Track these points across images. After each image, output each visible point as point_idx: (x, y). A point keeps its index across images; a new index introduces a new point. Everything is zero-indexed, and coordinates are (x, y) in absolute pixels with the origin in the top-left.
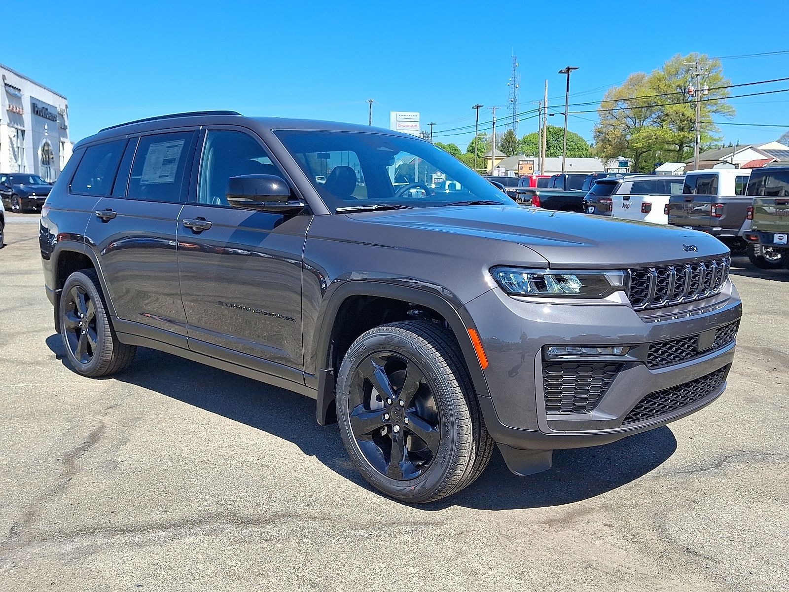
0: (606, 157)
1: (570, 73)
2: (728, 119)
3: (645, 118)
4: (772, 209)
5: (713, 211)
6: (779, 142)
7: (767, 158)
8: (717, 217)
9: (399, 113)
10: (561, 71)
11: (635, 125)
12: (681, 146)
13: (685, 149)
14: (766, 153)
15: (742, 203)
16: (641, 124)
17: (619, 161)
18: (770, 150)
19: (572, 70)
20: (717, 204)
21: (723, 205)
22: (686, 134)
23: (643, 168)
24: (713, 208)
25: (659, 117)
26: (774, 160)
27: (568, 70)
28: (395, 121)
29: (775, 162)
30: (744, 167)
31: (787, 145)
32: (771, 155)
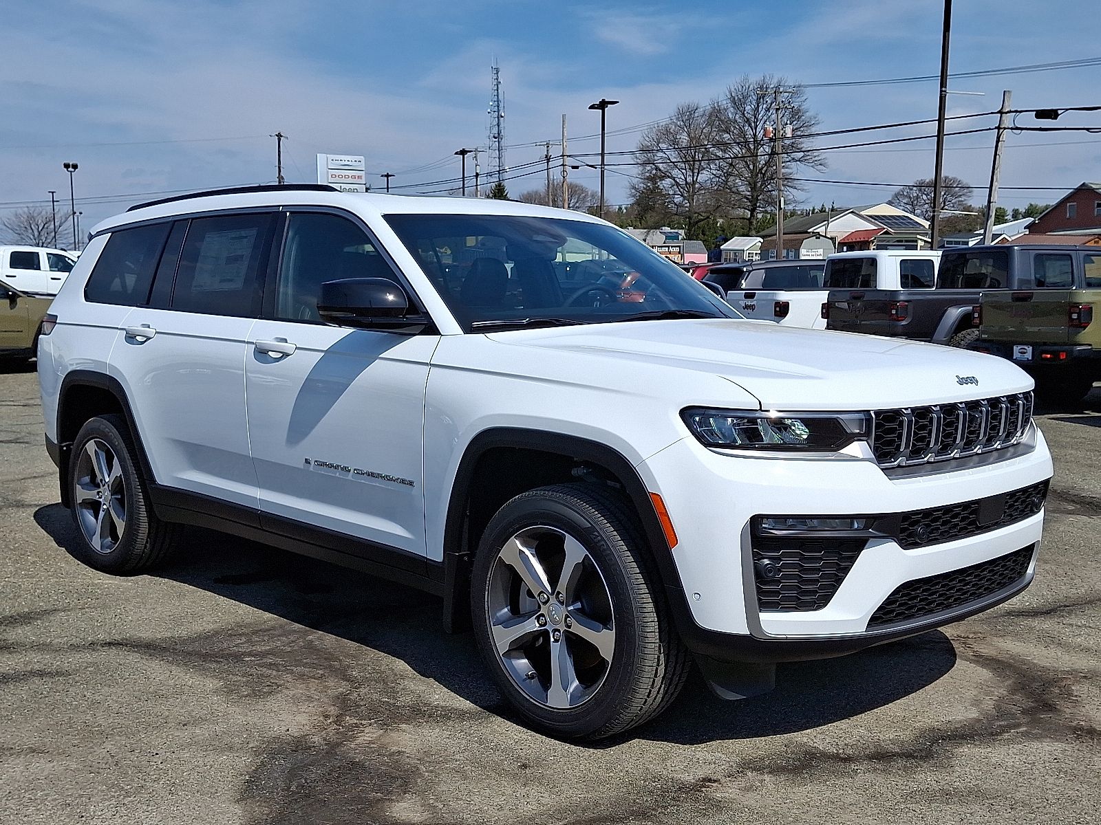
0: (647, 227)
1: (606, 109)
6: (890, 203)
7: (876, 228)
9: (331, 157)
10: (592, 105)
12: (752, 211)
13: (760, 216)
14: (873, 220)
17: (665, 233)
18: (878, 217)
19: (609, 105)
20: (899, 302)
21: (906, 304)
26: (885, 230)
27: (603, 105)
28: (325, 169)
29: (887, 233)
30: (843, 241)
31: (902, 208)
32: (880, 224)
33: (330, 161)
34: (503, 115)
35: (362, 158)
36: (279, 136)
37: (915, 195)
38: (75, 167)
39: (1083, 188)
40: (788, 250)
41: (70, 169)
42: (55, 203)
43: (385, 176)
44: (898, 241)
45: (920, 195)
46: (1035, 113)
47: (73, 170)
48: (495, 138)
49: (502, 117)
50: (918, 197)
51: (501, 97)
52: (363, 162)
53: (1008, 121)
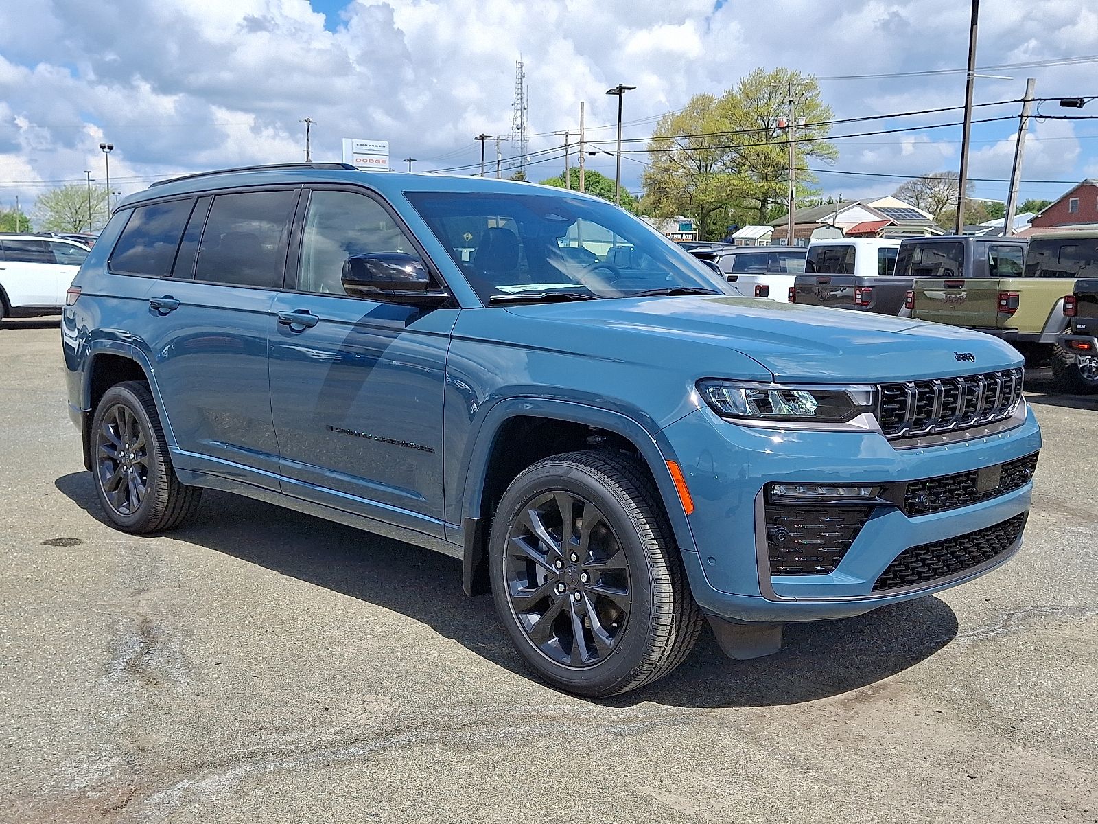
0: (661, 216)
1: (623, 95)
2: (828, 164)
3: (715, 160)
4: (940, 295)
5: (857, 297)
6: (895, 196)
7: (881, 220)
8: (864, 305)
9: (356, 141)
10: (610, 91)
11: (700, 170)
12: (764, 202)
13: (769, 207)
14: (880, 212)
15: (896, 286)
16: (708, 169)
17: (678, 222)
18: (883, 209)
19: (626, 91)
20: (863, 287)
21: (871, 289)
22: (772, 184)
23: (711, 233)
24: (858, 292)
25: (732, 160)
26: (891, 222)
27: (620, 90)
28: (351, 153)
29: (892, 224)
30: (850, 232)
31: (906, 201)
32: (886, 216)
33: (355, 145)
34: (526, 107)
35: (386, 143)
36: (308, 121)
37: (919, 189)
38: (110, 148)
39: (1085, 184)
40: (798, 239)
41: (106, 150)
42: (90, 182)
43: (408, 160)
44: (904, 232)
45: (924, 189)
46: (1060, 101)
47: (109, 150)
48: (518, 129)
49: (525, 109)
50: (922, 191)
51: (524, 91)
52: (387, 147)
53: (1031, 109)
